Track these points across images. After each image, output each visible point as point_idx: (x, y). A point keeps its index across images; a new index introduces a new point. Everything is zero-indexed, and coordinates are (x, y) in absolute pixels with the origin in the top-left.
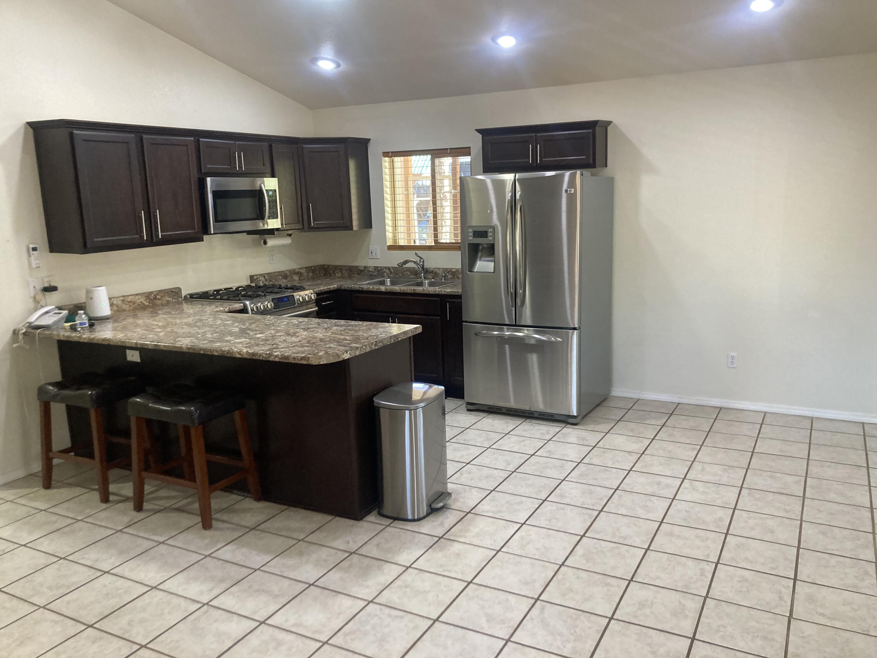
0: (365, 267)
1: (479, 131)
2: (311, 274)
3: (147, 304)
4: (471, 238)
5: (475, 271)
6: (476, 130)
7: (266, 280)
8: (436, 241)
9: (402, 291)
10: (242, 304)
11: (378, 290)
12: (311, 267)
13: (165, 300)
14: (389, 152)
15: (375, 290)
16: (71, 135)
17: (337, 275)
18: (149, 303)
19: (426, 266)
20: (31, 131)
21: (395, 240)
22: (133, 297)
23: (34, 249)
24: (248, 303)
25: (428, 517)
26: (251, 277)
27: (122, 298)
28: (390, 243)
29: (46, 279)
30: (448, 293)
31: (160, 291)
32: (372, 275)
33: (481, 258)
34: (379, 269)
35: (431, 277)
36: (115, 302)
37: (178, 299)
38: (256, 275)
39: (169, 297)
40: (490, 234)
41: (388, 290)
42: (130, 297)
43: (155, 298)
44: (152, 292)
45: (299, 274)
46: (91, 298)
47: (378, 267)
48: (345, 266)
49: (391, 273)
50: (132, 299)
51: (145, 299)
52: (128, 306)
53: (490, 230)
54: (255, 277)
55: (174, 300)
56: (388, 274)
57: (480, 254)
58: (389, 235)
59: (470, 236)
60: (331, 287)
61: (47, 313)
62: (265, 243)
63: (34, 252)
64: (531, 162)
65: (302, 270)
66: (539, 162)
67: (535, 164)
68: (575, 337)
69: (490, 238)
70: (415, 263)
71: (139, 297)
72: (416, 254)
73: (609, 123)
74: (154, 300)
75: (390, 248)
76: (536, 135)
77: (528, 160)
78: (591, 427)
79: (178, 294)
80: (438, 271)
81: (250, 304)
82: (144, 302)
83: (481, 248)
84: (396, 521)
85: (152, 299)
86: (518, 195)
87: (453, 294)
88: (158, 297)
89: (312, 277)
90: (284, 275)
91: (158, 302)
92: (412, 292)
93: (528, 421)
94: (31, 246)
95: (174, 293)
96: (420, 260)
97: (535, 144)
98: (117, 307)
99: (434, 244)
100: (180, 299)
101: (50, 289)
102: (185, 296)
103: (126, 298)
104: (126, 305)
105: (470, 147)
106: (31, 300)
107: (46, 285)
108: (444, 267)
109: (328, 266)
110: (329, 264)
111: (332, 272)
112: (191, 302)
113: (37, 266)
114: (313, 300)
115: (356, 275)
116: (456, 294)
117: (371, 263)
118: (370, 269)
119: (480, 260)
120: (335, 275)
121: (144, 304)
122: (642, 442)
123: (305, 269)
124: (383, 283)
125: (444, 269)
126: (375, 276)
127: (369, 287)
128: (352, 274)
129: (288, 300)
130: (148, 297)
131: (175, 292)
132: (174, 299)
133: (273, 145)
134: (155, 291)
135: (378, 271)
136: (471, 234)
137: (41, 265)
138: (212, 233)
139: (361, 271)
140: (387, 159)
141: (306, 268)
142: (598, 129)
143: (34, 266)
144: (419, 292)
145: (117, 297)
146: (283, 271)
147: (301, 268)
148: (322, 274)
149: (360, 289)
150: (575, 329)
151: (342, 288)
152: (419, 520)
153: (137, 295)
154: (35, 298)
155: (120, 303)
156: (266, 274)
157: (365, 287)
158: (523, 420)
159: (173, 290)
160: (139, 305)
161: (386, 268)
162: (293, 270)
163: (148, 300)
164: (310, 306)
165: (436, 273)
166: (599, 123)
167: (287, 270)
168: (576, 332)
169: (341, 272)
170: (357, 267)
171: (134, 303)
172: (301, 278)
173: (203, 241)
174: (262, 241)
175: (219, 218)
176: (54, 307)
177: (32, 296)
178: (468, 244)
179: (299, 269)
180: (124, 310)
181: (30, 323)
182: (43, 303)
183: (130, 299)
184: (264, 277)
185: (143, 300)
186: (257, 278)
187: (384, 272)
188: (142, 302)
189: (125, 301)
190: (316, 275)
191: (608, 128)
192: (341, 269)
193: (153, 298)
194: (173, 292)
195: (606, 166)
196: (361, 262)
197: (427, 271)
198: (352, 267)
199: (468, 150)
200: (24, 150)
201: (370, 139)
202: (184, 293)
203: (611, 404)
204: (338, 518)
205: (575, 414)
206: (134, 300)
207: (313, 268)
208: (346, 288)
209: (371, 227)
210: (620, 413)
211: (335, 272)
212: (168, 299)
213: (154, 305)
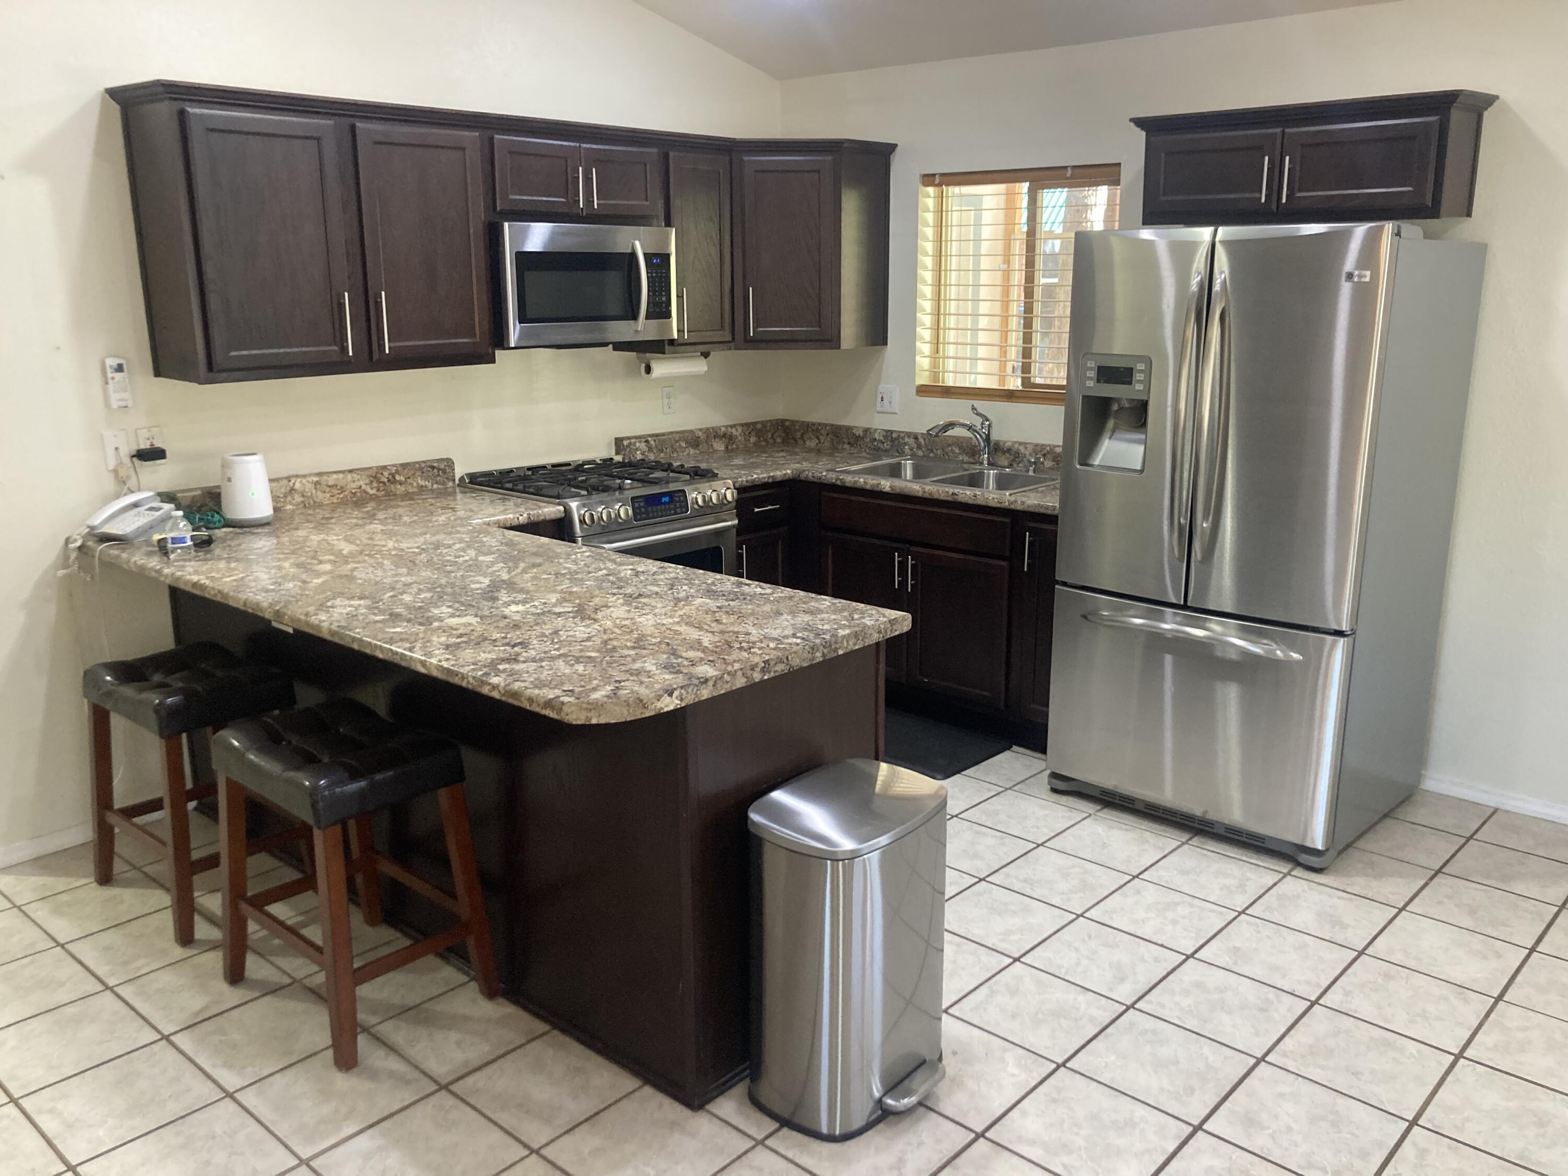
0: (866, 431)
1: (1140, 122)
2: (753, 439)
3: (371, 492)
4: (1090, 383)
5: (1097, 462)
6: (1131, 120)
7: (650, 449)
8: (1026, 382)
9: (926, 496)
10: (561, 508)
11: (876, 489)
12: (755, 423)
13: (415, 484)
14: (934, 175)
15: (868, 487)
16: (182, 113)
17: (808, 443)
18: (378, 490)
19: (995, 436)
20: (116, 108)
21: (935, 374)
22: (341, 476)
23: (120, 368)
24: (574, 505)
25: (870, 1133)
26: (618, 441)
27: (315, 479)
28: (923, 379)
29: (144, 434)
30: (1032, 510)
31: (404, 466)
32: (877, 449)
33: (1113, 432)
34: (894, 435)
35: (1006, 463)
36: (297, 486)
37: (444, 484)
38: (629, 438)
39: (427, 479)
40: (1139, 376)
41: (898, 491)
42: (335, 476)
43: (392, 480)
44: (384, 468)
45: (728, 438)
46: (229, 480)
47: (891, 432)
48: (826, 425)
49: (919, 447)
50: (337, 479)
51: (367, 481)
52: (328, 495)
53: (1141, 366)
54: (626, 443)
55: (435, 486)
56: (911, 449)
57: (1111, 424)
58: (923, 362)
59: (1090, 378)
60: (778, 473)
61: (135, 505)
62: (648, 370)
63: (118, 376)
64: (1263, 200)
65: (734, 431)
66: (1284, 201)
67: (1274, 207)
68: (1339, 651)
69: (1139, 387)
70: (970, 428)
71: (356, 476)
72: (974, 408)
73: (1489, 100)
74: (388, 484)
75: (923, 390)
76: (1283, 132)
77: (1257, 195)
78: (1359, 884)
79: (444, 472)
80: (1022, 448)
81: (578, 509)
82: (364, 487)
83: (1115, 407)
84: (785, 1131)
85: (384, 483)
86: (1219, 281)
87: (1042, 511)
88: (398, 478)
89: (755, 444)
90: (693, 440)
91: (400, 489)
92: (949, 499)
93: (1196, 841)
94: (112, 362)
95: (435, 471)
96: (982, 424)
97: (1278, 152)
98: (303, 496)
99: (1021, 388)
100: (451, 484)
101: (152, 454)
102: (462, 479)
103: (325, 478)
104: (324, 492)
105: (1119, 164)
106: (111, 476)
107: (145, 445)
108: (1035, 441)
109: (793, 422)
110: (793, 418)
111: (799, 435)
112: (473, 491)
113: (122, 404)
114: (730, 502)
115: (846, 446)
116: (1049, 512)
117: (880, 423)
118: (877, 436)
119: (1110, 438)
120: (804, 442)
121: (365, 491)
122: (1499, 955)
123: (740, 429)
124: (895, 471)
125: (1036, 445)
126: (886, 450)
127: (856, 479)
128: (838, 443)
129: (672, 501)
130: (375, 477)
131: (439, 469)
132: (436, 483)
133: (671, 154)
134: (394, 466)
135: (893, 440)
136: (1092, 374)
137: (130, 404)
138: (512, 345)
139: (858, 438)
140: (931, 190)
141: (742, 425)
142: (1456, 116)
143: (115, 405)
144: (963, 500)
145: (304, 476)
146: (691, 432)
147: (732, 427)
148: (779, 440)
149: (838, 483)
150: (1339, 633)
151: (803, 477)
152: (846, 1137)
153: (351, 471)
154: (115, 472)
155: (309, 488)
156: (650, 436)
157: (849, 480)
158: (1185, 837)
159: (436, 465)
160: (354, 494)
161: (909, 434)
162: (713, 428)
163: (375, 485)
164: (723, 515)
165: (1017, 454)
166: (1460, 99)
167: (700, 430)
168: (1341, 641)
169: (817, 438)
170: (849, 429)
171: (342, 489)
172: (730, 448)
173: (493, 361)
174: (643, 366)
175: (529, 315)
176: (151, 494)
177: (111, 466)
178: (1084, 397)
179: (726, 427)
180: (320, 505)
181: (92, 528)
182: (132, 482)
183: (332, 480)
184: (647, 441)
185: (363, 483)
186: (630, 443)
187: (905, 444)
188: (360, 487)
189: (320, 484)
190: (765, 440)
191: (1486, 114)
192: (818, 430)
193: (386, 480)
194: (433, 468)
195: (1469, 214)
196: (858, 420)
197: (996, 449)
198: (840, 428)
199: (1115, 169)
201: (896, 145)
202: (460, 471)
203: (1419, 813)
204: (648, 1090)
205: (1320, 846)
206: (343, 483)
207: (759, 426)
208: (810, 478)
209: (885, 342)
211: (805, 437)
212: (422, 483)
213: (391, 496)
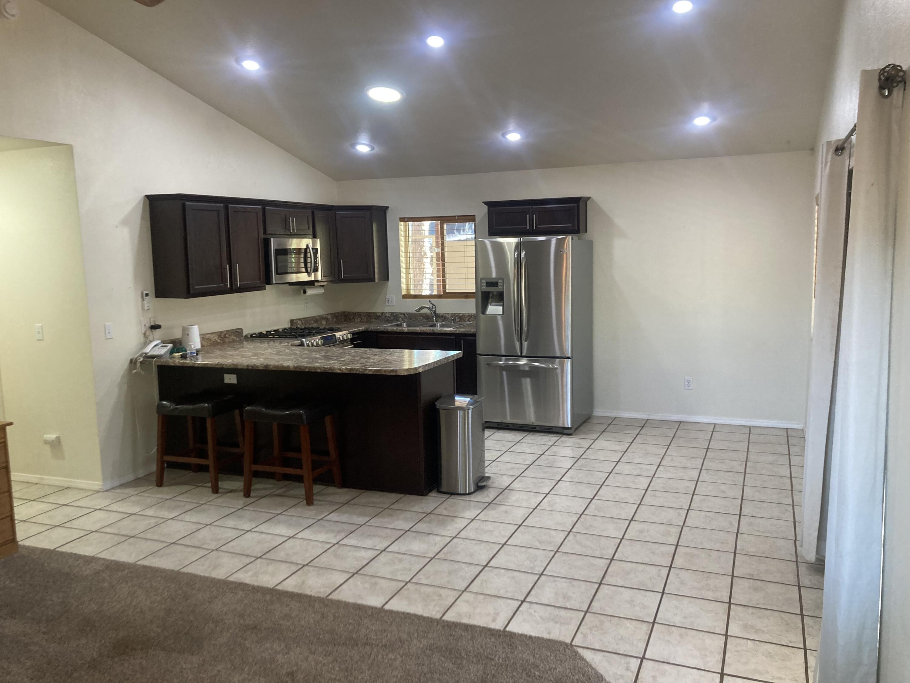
0: (382, 313)
1: (485, 203)
2: (335, 320)
3: (219, 341)
4: (484, 288)
5: (487, 313)
6: (483, 202)
7: (302, 324)
8: (444, 291)
9: (422, 332)
10: (299, 341)
11: (402, 331)
12: (335, 313)
13: (231, 338)
14: (405, 218)
15: (398, 331)
16: (184, 205)
17: (356, 320)
18: (221, 340)
19: (437, 312)
21: (408, 290)
23: (147, 295)
24: (304, 340)
25: (476, 493)
26: (292, 321)
28: (404, 293)
29: (152, 319)
30: (463, 333)
31: (228, 331)
32: (388, 320)
33: (491, 303)
34: (395, 314)
35: (441, 321)
37: (240, 338)
38: (296, 320)
39: (235, 336)
40: (500, 284)
41: (410, 331)
43: (225, 337)
44: (222, 332)
45: (326, 319)
46: (188, 335)
47: (394, 313)
48: (364, 313)
49: (406, 318)
51: (217, 337)
53: (500, 281)
54: (295, 321)
56: (402, 319)
57: (490, 301)
58: (404, 286)
59: (484, 286)
60: (360, 329)
61: (156, 346)
62: (305, 292)
63: (147, 297)
64: (528, 228)
66: (534, 228)
67: (531, 230)
68: (569, 365)
69: (500, 288)
70: (429, 308)
71: (214, 335)
72: (430, 301)
73: (589, 198)
75: (405, 297)
76: (532, 208)
77: (526, 227)
78: (582, 436)
80: (447, 315)
81: (306, 341)
82: (217, 339)
83: (491, 295)
84: (453, 496)
86: (523, 254)
87: (466, 333)
89: (336, 322)
90: (316, 319)
91: (227, 340)
92: (431, 332)
93: (531, 433)
94: (145, 292)
96: (433, 307)
97: (531, 214)
99: (442, 294)
100: (242, 338)
101: (155, 327)
102: (246, 336)
103: (205, 336)
105: (475, 215)
106: (142, 336)
107: (152, 324)
109: (349, 313)
110: (349, 311)
111: (352, 317)
112: (252, 340)
113: (148, 308)
114: (349, 339)
115: (374, 320)
116: (469, 333)
117: (388, 310)
118: (387, 315)
119: (490, 305)
120: (354, 320)
122: (624, 445)
123: (330, 315)
124: (401, 325)
125: (452, 314)
126: (392, 320)
127: (393, 328)
128: (370, 319)
129: (332, 339)
130: (220, 335)
131: (239, 332)
132: (238, 338)
133: (315, 212)
134: (225, 331)
135: (394, 316)
136: (484, 284)
137: (150, 308)
138: (274, 283)
139: (379, 316)
140: (402, 223)
141: (331, 314)
142: (581, 204)
143: (146, 308)
144: (437, 332)
146: (315, 317)
147: (328, 314)
148: (343, 320)
149: (385, 330)
150: (568, 358)
151: (369, 330)
152: (470, 494)
153: (212, 333)
154: (145, 334)
157: (390, 329)
158: (528, 433)
159: (238, 330)
160: (214, 342)
161: (401, 313)
162: (322, 315)
163: (220, 338)
165: (445, 317)
166: (582, 199)
167: (318, 316)
168: (569, 360)
169: (360, 317)
170: (375, 313)
173: (265, 289)
174: (302, 291)
175: (279, 271)
176: (160, 341)
177: (143, 332)
178: (482, 292)
179: (325, 315)
181: (146, 353)
182: (151, 338)
183: (207, 336)
184: (301, 321)
187: (400, 317)
188: (215, 340)
191: (588, 202)
192: (360, 315)
193: (223, 337)
194: (237, 332)
195: (586, 232)
196: (378, 309)
197: (438, 316)
198: (371, 313)
199: (474, 217)
200: (143, 218)
201: (388, 207)
202: (245, 333)
205: (570, 426)
206: (212, 337)
207: (336, 314)
208: (373, 330)
209: (388, 280)
210: (604, 427)
211: (355, 318)
213: (224, 342)
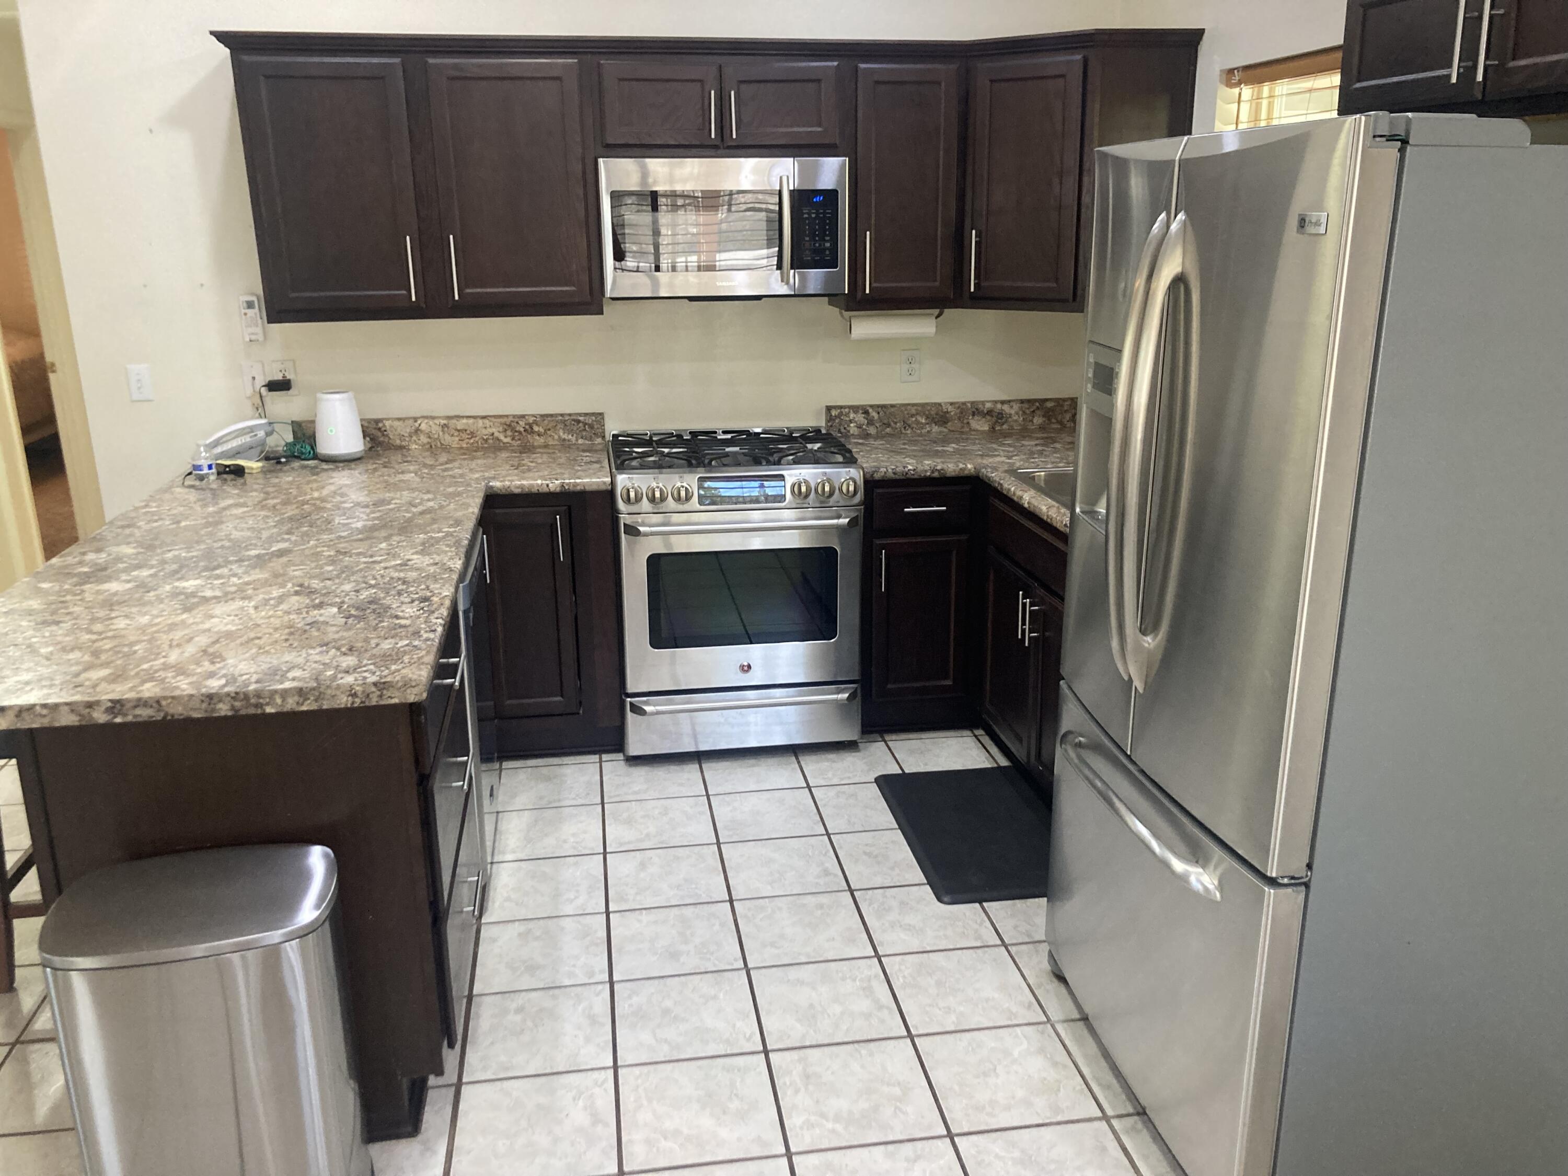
3: (505, 440)
13: (556, 437)
18: (513, 439)
22: (471, 421)
26: (830, 410)
27: (443, 422)
31: (544, 416)
36: (423, 427)
37: (591, 439)
39: (571, 432)
42: (465, 421)
43: (529, 430)
44: (521, 417)
45: (995, 416)
50: (467, 424)
51: (501, 429)
52: (457, 439)
54: (835, 412)
55: (580, 441)
62: (850, 329)
65: (1006, 408)
71: (488, 423)
74: (524, 434)
79: (591, 426)
82: (496, 434)
85: (520, 432)
88: (536, 428)
91: (540, 441)
95: (581, 425)
98: (429, 437)
100: (599, 440)
103: (454, 421)
104: (452, 435)
121: (498, 439)
130: (509, 426)
131: (585, 424)
132: (582, 438)
134: (534, 416)
141: (1022, 401)
145: (433, 418)
147: (1003, 402)
153: (483, 417)
155: (436, 429)
156: (871, 406)
159: (581, 418)
160: (486, 441)
162: (972, 403)
163: (509, 433)
167: (952, 404)
171: (473, 435)
179: (996, 402)
180: (446, 448)
183: (461, 424)
185: (496, 431)
186: (841, 414)
188: (493, 434)
189: (448, 428)
193: (522, 430)
194: (579, 422)
206: (472, 428)
207: (1049, 405)
212: (565, 436)
213: (528, 446)
